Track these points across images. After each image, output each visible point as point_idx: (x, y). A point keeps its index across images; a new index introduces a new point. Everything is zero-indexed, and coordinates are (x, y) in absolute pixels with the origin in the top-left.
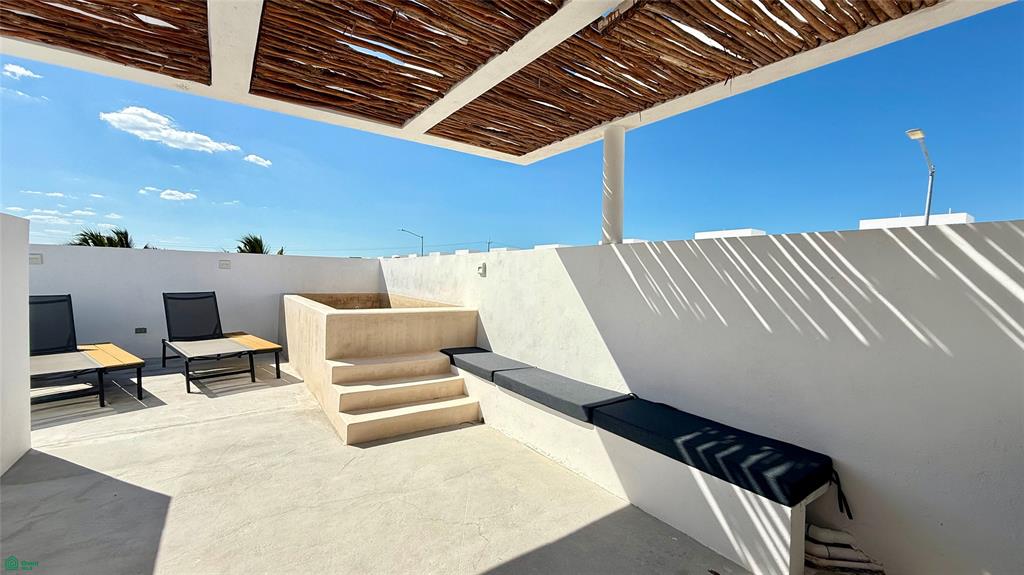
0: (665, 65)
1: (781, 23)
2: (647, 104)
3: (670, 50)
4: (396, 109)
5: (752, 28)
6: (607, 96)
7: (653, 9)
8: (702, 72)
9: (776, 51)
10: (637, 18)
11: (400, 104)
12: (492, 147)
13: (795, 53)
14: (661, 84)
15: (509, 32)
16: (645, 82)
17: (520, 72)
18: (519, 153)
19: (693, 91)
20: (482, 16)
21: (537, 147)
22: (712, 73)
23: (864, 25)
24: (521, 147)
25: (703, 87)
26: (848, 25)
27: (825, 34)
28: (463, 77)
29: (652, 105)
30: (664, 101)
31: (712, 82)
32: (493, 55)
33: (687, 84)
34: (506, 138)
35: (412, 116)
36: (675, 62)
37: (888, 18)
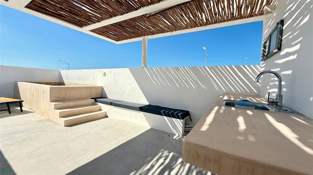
0: (159, 26)
1: (182, 23)
2: (154, 34)
3: (161, 24)
4: (82, 22)
5: (177, 23)
6: (145, 31)
7: (159, 15)
8: (166, 29)
9: (181, 28)
10: (155, 16)
11: (84, 22)
12: (110, 38)
13: (184, 29)
14: (157, 30)
15: (124, 11)
16: (154, 29)
17: (124, 21)
18: (117, 41)
19: (164, 33)
20: (118, 6)
21: (123, 40)
22: (168, 30)
23: (195, 27)
24: (118, 39)
25: (166, 32)
26: (193, 26)
27: (189, 27)
28: (107, 19)
29: (155, 34)
30: (157, 34)
31: (168, 32)
32: (118, 15)
33: (163, 31)
34: (115, 36)
35: (86, 25)
36: (161, 26)
37: (199, 26)
